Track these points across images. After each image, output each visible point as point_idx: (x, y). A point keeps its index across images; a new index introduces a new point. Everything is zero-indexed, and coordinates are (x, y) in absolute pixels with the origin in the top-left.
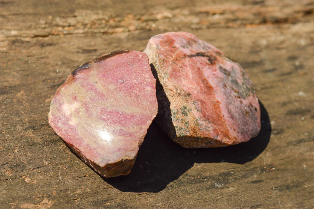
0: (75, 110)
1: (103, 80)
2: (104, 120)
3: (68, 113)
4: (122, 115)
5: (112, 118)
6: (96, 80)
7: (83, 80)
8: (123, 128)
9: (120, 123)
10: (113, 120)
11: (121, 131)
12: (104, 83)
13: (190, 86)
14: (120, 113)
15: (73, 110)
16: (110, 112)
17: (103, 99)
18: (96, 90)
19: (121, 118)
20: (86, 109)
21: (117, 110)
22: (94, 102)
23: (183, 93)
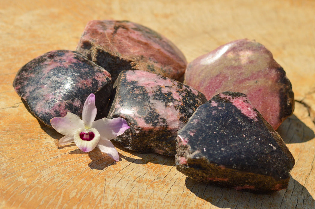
0: (240, 59)
1: (256, 88)
2: (217, 76)
3: (242, 53)
4: (214, 90)
5: (215, 82)
6: (259, 83)
7: (266, 74)
8: (203, 87)
9: (209, 86)
10: (213, 82)
11: (202, 85)
12: (252, 88)
13: (137, 51)
14: (216, 90)
15: (241, 58)
16: (221, 82)
17: (236, 81)
18: (248, 79)
19: (212, 89)
20: (235, 67)
21: (220, 88)
22: (237, 75)
23: (138, 58)
